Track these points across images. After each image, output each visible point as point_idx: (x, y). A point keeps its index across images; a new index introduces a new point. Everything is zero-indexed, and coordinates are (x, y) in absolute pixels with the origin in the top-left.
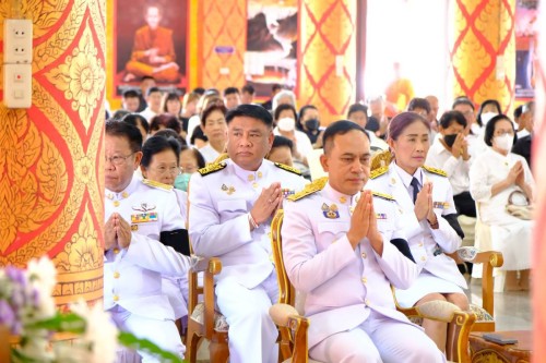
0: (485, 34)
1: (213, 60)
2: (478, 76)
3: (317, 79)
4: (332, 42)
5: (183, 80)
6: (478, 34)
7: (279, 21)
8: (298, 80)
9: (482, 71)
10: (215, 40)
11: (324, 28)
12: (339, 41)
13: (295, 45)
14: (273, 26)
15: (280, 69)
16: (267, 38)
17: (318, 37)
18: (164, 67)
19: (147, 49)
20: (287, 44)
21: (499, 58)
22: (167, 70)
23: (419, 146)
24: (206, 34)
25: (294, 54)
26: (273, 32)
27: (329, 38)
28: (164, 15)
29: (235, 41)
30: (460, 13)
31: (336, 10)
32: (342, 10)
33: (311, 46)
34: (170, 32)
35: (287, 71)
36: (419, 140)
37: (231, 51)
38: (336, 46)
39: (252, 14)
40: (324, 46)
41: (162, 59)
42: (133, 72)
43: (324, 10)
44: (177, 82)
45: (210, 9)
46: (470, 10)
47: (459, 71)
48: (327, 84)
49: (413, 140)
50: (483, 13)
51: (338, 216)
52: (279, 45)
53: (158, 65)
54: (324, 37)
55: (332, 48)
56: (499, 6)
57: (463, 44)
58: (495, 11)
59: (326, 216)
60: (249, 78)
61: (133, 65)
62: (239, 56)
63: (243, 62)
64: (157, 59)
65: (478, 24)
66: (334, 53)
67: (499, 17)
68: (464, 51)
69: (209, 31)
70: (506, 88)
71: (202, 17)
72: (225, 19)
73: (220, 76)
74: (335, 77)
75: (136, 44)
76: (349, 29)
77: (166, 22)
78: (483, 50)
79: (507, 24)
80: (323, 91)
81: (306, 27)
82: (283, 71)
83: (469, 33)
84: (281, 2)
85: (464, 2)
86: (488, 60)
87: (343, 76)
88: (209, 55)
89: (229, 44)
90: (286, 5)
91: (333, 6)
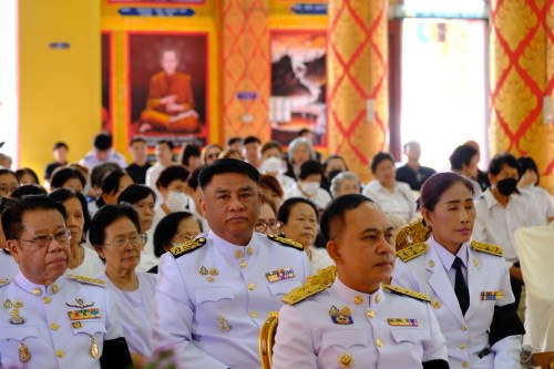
0: (530, 74)
1: (235, 108)
2: (523, 120)
3: (346, 126)
4: (363, 86)
5: (203, 130)
6: (523, 74)
7: (306, 64)
8: (327, 127)
9: (527, 114)
10: (237, 85)
11: (352, 71)
12: (369, 84)
13: (324, 89)
14: (299, 69)
15: (308, 115)
16: (293, 82)
17: (346, 79)
18: (182, 116)
19: (163, 96)
20: (315, 91)
21: (546, 99)
22: (186, 119)
23: (463, 215)
24: (228, 80)
25: (323, 98)
26: (300, 75)
27: (359, 81)
28: (182, 60)
29: (258, 86)
30: (502, 50)
31: (366, 49)
32: (372, 50)
33: (340, 90)
34: (188, 78)
35: (315, 117)
36: (462, 207)
37: (254, 96)
38: (366, 89)
39: (277, 56)
40: (353, 90)
41: (181, 107)
42: (150, 121)
43: (353, 51)
44: (197, 131)
45: (231, 53)
46: (513, 47)
47: (502, 115)
48: (357, 131)
49: (455, 209)
50: (527, 50)
51: (351, 322)
52: (305, 89)
53: (176, 113)
54: (353, 80)
55: (363, 92)
56: (546, 41)
57: (506, 85)
58: (540, 46)
59: (336, 322)
60: (275, 126)
61: (149, 114)
62: (263, 102)
63: (267, 108)
64: (175, 107)
65: (522, 61)
66: (365, 96)
67: (545, 53)
68: (507, 92)
69: (230, 76)
71: (222, 61)
72: (247, 63)
73: (243, 124)
74: (366, 123)
75: (152, 91)
76: (381, 71)
77: (183, 67)
78: (528, 91)
80: (352, 138)
81: (333, 69)
82: (311, 118)
83: (513, 73)
84: (308, 44)
85: (506, 38)
86: (534, 101)
87: (374, 122)
88: (231, 101)
89: (252, 88)
90: (313, 46)
91: (362, 46)
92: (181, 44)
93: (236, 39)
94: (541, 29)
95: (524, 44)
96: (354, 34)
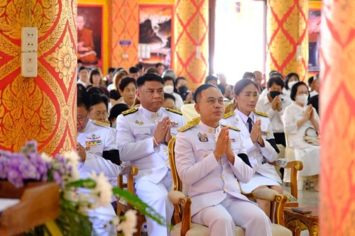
0: (289, 33)
1: (118, 50)
2: (285, 58)
3: (184, 60)
4: (194, 38)
5: (100, 63)
6: (285, 33)
7: (160, 25)
8: (172, 61)
9: (287, 55)
10: (119, 36)
11: (188, 29)
12: (198, 37)
13: (170, 40)
14: (156, 28)
15: (160, 54)
16: (152, 36)
17: (185, 34)
18: (87, 54)
20: (165, 41)
21: (298, 47)
22: (89, 56)
23: (252, 99)
24: (114, 33)
25: (169, 45)
26: (156, 31)
27: (192, 35)
29: (132, 38)
30: (274, 19)
31: (196, 18)
32: (200, 18)
33: (181, 40)
34: (91, 32)
35: (165, 56)
37: (129, 43)
38: (196, 40)
39: (143, 20)
40: (189, 40)
41: (86, 49)
43: (189, 18)
44: (95, 63)
45: (116, 17)
46: (280, 18)
47: (274, 55)
48: (190, 64)
49: (248, 95)
50: (288, 19)
51: (207, 141)
52: (159, 40)
53: (83, 52)
54: (188, 35)
55: (194, 41)
56: (298, 15)
57: (276, 38)
58: (295, 17)
59: (201, 141)
60: (141, 60)
62: (135, 47)
63: (137, 50)
64: (83, 49)
65: (285, 26)
66: (195, 44)
67: (298, 21)
68: (277, 43)
69: (115, 31)
70: (303, 65)
71: (111, 22)
72: (126, 24)
73: (123, 59)
74: (196, 59)
76: (205, 30)
77: (88, 26)
78: (288, 42)
79: (303, 26)
80: (188, 68)
81: (177, 28)
82: (162, 56)
83: (280, 32)
84: (161, 13)
85: (276, 12)
86: (291, 48)
87: (200, 58)
88: (116, 46)
89: (128, 39)
90: (164, 15)
91: (194, 15)
92: (87, 12)
93: (120, 10)
94: (296, 8)
95: (287, 16)
96: (190, 8)
